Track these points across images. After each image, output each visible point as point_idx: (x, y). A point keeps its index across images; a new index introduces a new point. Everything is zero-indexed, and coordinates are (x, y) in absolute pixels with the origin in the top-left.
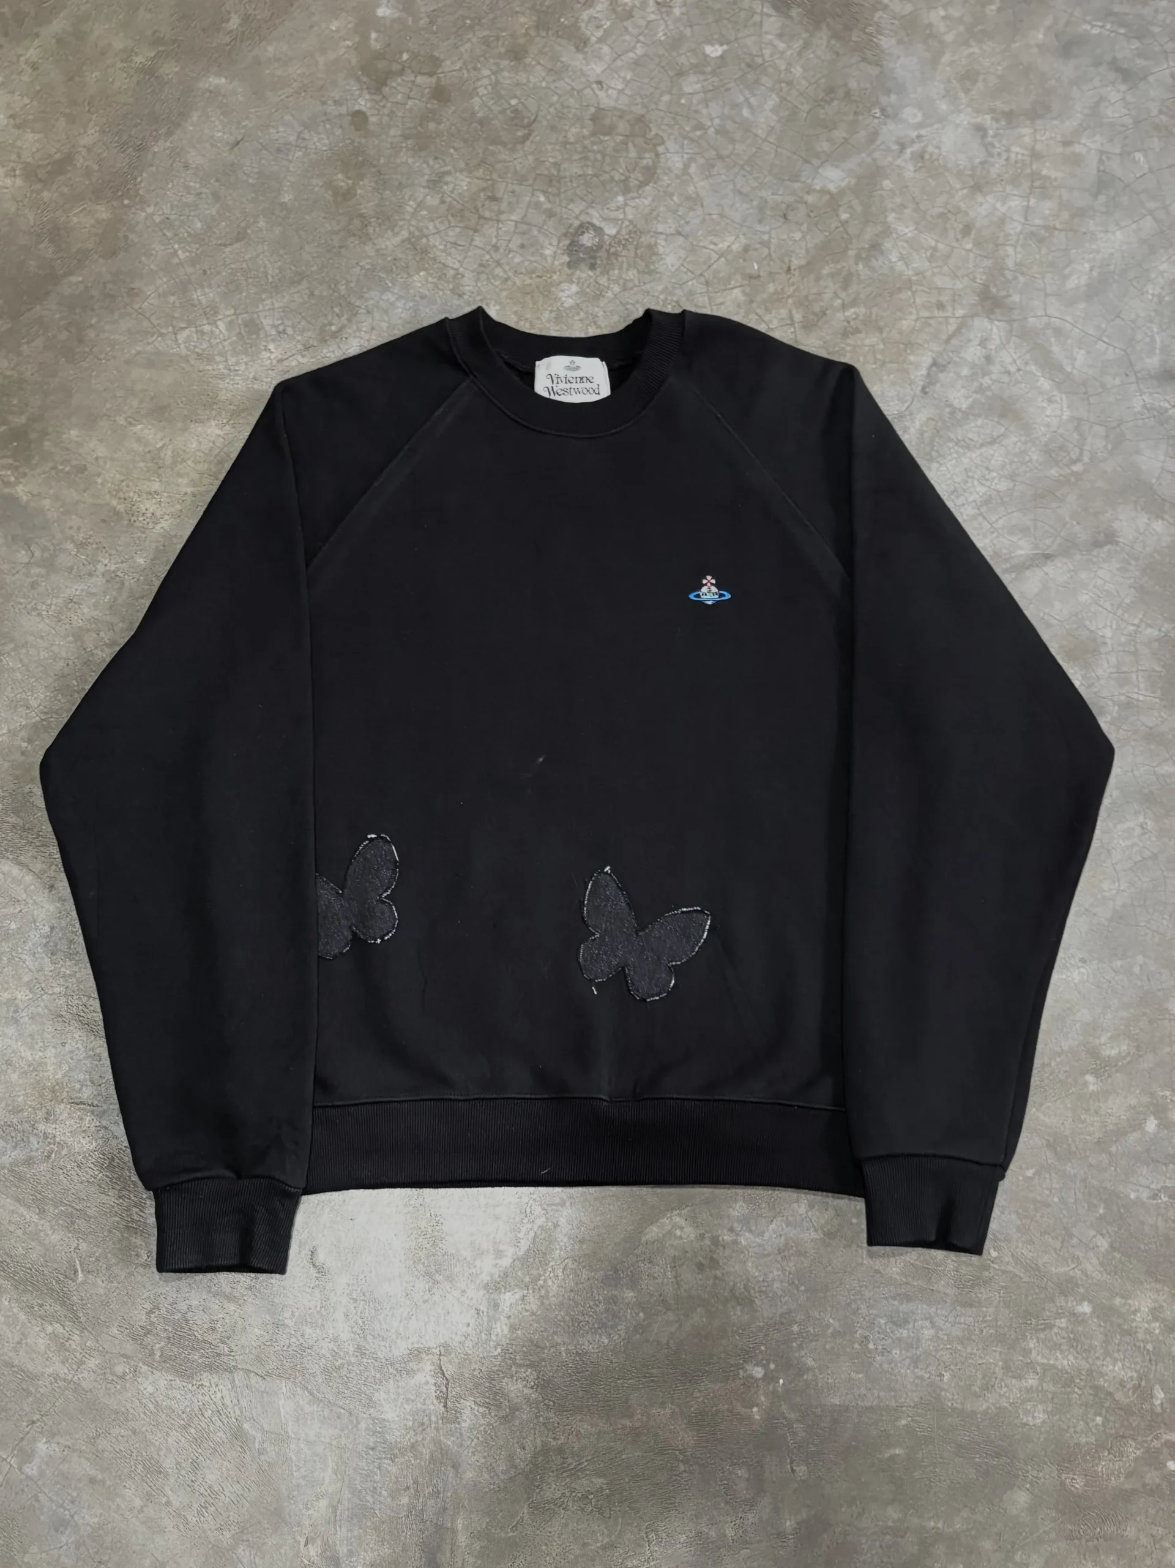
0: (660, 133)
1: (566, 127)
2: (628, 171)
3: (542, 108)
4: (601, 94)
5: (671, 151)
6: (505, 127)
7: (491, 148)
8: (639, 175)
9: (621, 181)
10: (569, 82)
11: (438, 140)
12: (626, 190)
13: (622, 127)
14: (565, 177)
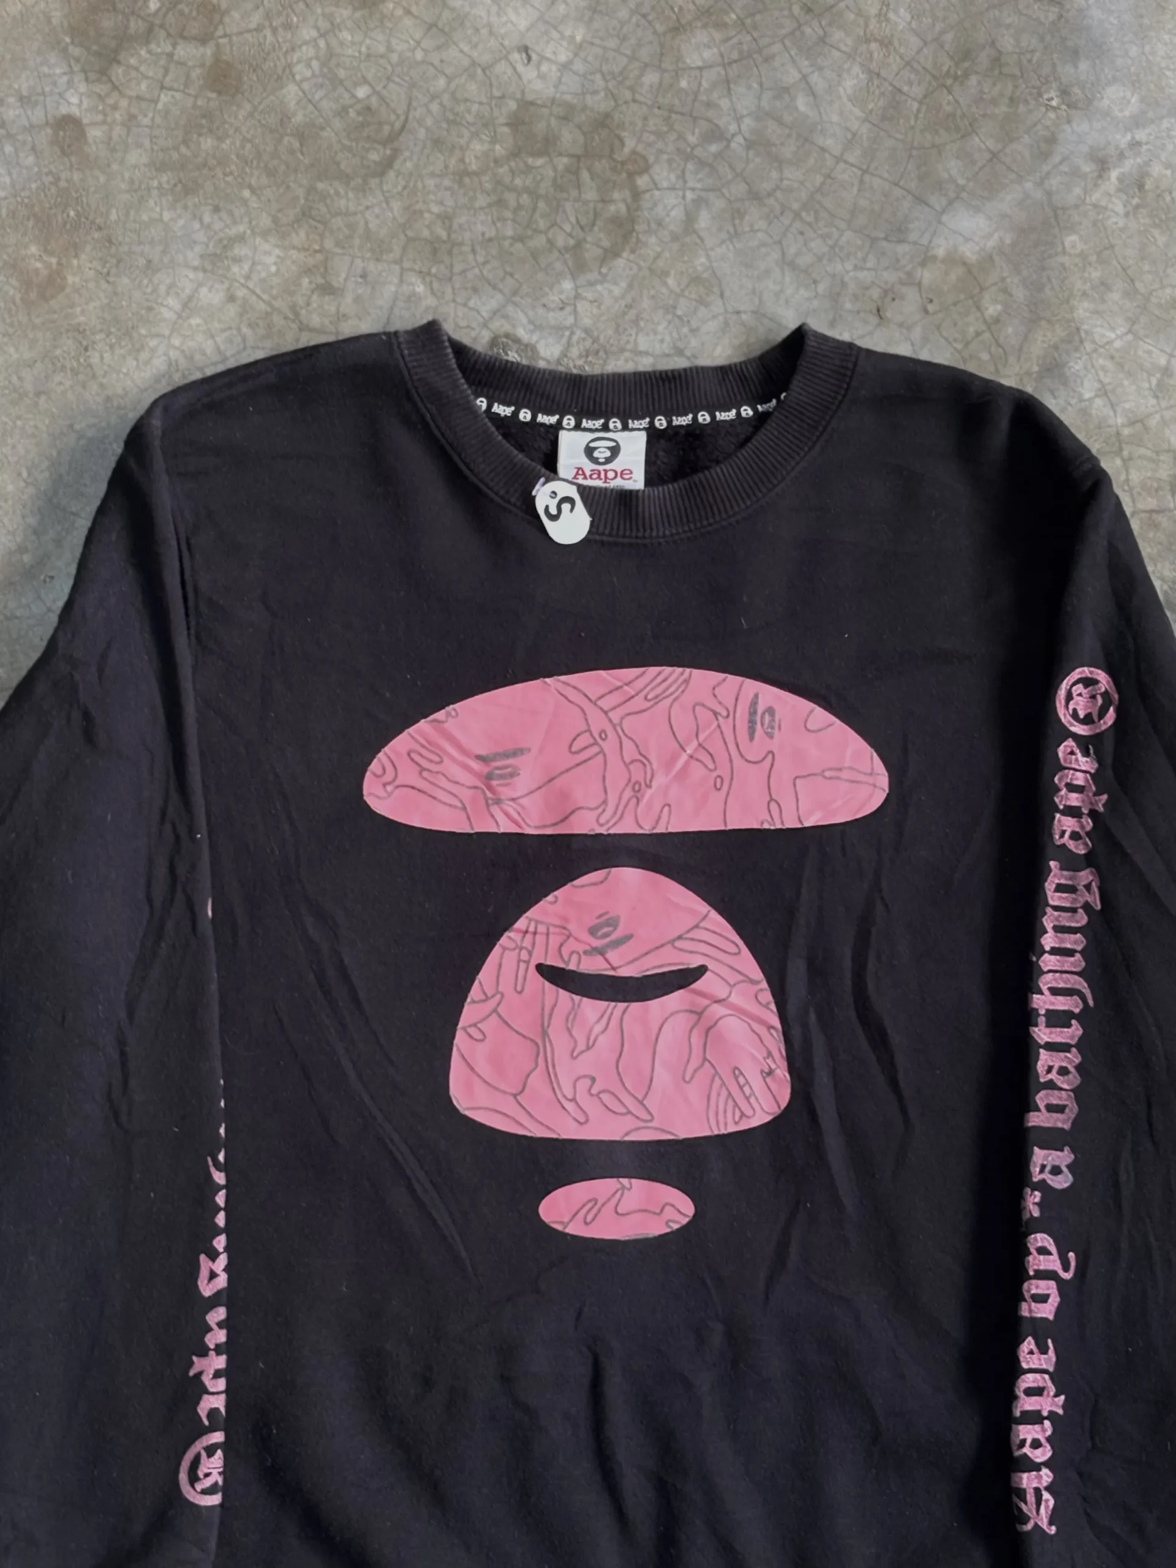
0: (640, 148)
1: (463, 142)
2: (582, 228)
3: (414, 104)
4: (529, 73)
5: (665, 184)
6: (346, 142)
7: (320, 186)
8: (602, 235)
9: (567, 249)
10: (466, 49)
11: (219, 172)
12: (579, 268)
13: (569, 138)
14: (461, 244)
